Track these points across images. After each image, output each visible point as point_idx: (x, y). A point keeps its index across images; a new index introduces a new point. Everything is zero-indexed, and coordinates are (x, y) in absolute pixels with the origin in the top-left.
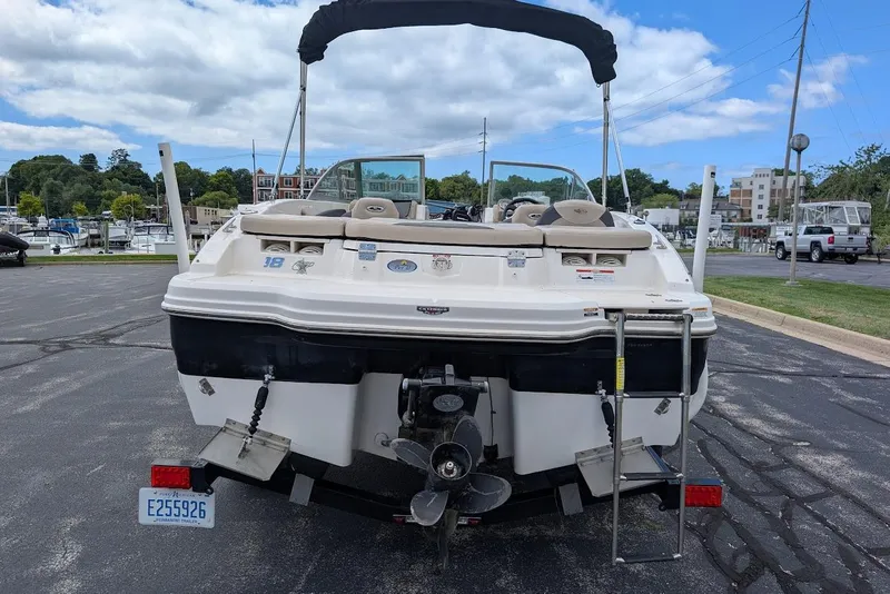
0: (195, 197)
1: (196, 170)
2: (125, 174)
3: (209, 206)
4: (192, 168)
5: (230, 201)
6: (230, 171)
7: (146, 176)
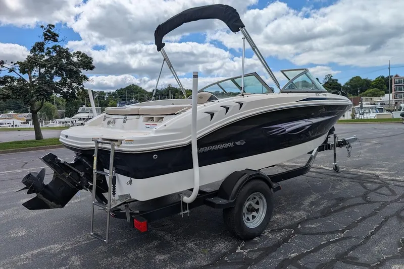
0: (361, 92)
1: (364, 80)
2: (330, 85)
3: (369, 96)
4: (362, 78)
5: (381, 93)
6: (383, 77)
7: (340, 85)
